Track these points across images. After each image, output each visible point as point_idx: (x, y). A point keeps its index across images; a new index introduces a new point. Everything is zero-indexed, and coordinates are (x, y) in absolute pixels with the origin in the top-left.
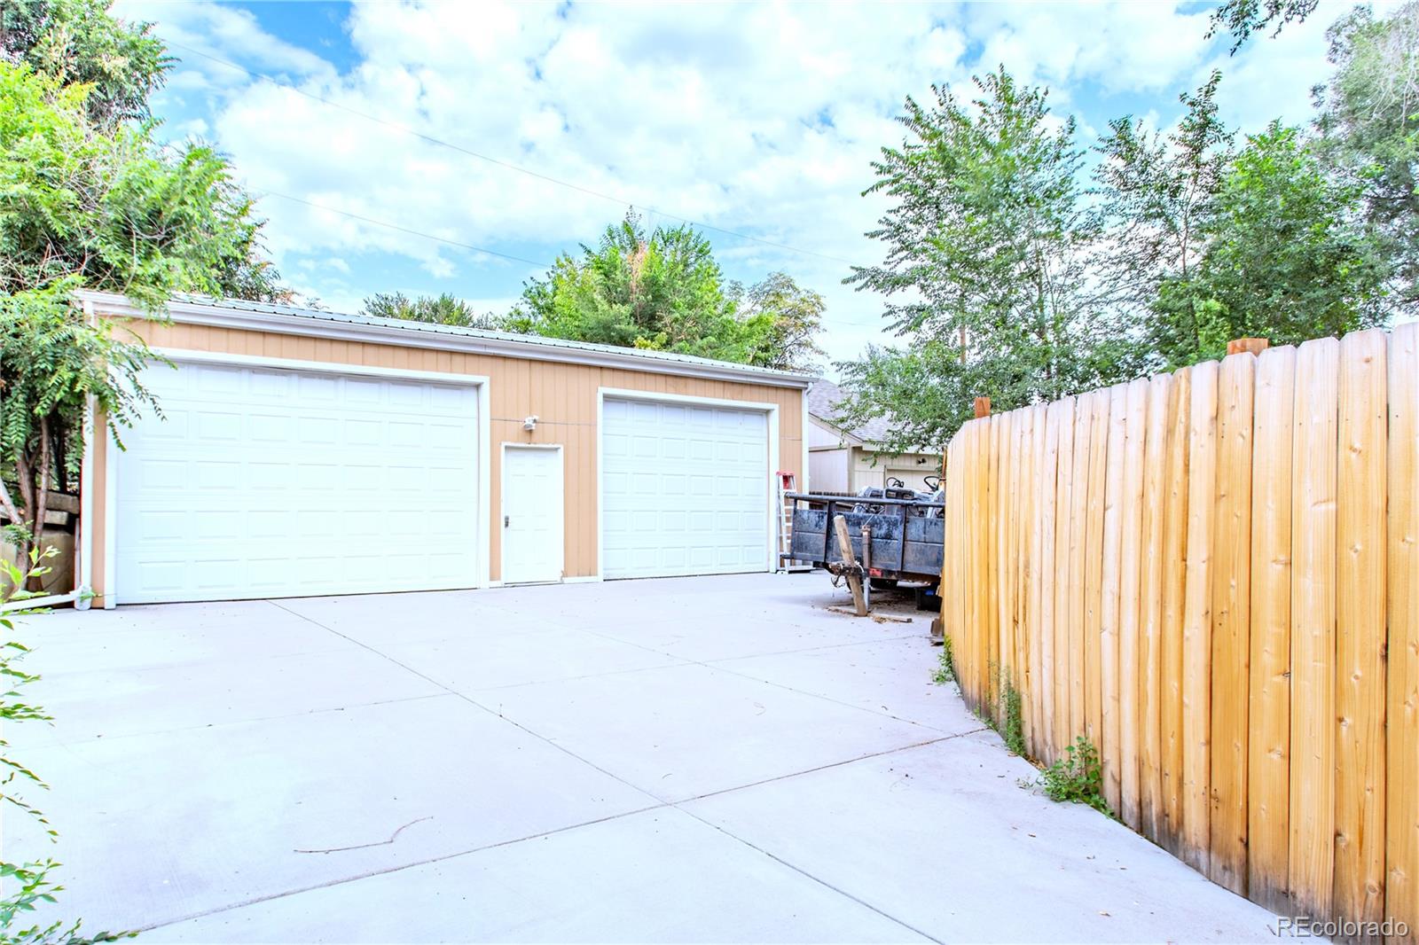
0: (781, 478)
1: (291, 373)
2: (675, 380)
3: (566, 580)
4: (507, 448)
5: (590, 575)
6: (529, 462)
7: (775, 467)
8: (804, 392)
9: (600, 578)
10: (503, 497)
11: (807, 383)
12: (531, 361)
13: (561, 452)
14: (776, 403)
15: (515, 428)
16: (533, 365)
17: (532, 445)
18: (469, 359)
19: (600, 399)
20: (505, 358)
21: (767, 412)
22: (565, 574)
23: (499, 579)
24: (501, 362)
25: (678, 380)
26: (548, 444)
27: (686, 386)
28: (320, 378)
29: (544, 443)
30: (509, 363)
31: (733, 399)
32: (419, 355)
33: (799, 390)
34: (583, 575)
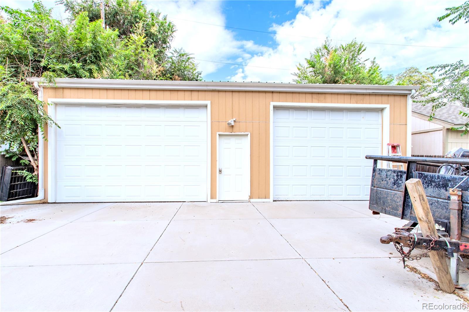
0: (390, 147)
1: (122, 106)
2: (317, 95)
3: (252, 200)
4: (219, 135)
5: (265, 198)
6: (232, 142)
7: (387, 140)
8: (409, 97)
9: (271, 200)
10: (218, 159)
11: (411, 90)
12: (233, 91)
13: (249, 136)
14: (388, 104)
15: (224, 125)
16: (234, 93)
17: (233, 133)
18: (200, 93)
19: (271, 108)
20: (219, 91)
21: (382, 110)
22: (251, 197)
23: (216, 198)
24: (216, 94)
25: (320, 95)
26: (241, 132)
27: (325, 98)
28: (134, 108)
29: (239, 132)
30: (221, 94)
31: (357, 103)
32: (175, 93)
33: (405, 96)
34: (261, 198)
